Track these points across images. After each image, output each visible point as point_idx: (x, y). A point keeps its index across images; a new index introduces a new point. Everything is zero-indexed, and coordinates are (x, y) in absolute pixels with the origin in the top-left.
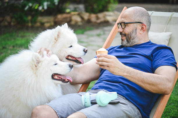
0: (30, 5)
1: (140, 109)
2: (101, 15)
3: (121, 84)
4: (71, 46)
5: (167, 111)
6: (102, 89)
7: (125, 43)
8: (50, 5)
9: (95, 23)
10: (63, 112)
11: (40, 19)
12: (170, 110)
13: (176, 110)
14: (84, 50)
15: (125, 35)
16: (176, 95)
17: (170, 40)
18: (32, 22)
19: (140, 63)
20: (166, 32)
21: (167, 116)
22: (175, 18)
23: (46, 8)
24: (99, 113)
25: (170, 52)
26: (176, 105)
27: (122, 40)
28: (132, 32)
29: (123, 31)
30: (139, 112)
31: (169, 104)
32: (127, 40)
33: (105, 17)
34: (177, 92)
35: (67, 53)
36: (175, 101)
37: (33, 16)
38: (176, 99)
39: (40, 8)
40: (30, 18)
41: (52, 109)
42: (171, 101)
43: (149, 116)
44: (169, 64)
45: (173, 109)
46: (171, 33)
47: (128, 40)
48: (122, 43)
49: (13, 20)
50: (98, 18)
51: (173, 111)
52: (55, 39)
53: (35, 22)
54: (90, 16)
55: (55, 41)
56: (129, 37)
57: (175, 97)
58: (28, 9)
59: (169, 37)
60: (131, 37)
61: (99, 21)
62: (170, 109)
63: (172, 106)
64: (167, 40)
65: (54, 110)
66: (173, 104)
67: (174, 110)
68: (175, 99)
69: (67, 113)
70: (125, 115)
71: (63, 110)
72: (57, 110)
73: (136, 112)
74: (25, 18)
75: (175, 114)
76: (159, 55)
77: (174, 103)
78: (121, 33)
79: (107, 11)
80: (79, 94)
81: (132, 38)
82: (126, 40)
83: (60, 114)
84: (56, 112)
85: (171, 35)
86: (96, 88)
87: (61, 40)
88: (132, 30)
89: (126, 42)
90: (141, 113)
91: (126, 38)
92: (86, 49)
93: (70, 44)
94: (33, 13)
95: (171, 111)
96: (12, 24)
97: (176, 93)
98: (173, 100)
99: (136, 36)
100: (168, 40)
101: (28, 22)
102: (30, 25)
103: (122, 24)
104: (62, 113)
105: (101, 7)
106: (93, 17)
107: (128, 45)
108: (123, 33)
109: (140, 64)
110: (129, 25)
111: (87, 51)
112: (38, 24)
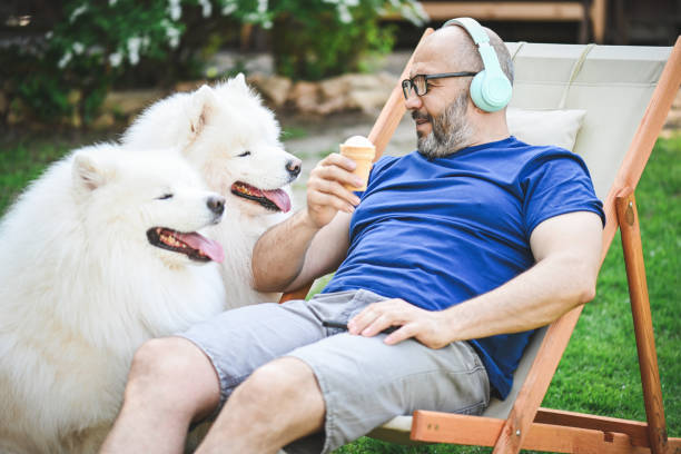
0: (79, 48)
1: (483, 350)
2: (332, 87)
3: (419, 270)
4: (247, 153)
5: (572, 387)
6: (357, 288)
7: (429, 143)
8: (149, 48)
9: (314, 113)
10: (233, 358)
11: (112, 99)
12: (583, 384)
13: (603, 385)
14: (288, 167)
15: (429, 118)
16: (601, 340)
17: (579, 134)
18: (82, 112)
19: (480, 201)
20: (566, 108)
21: (571, 404)
22: (595, 62)
23: (134, 58)
24: (351, 359)
25: (579, 169)
26: (601, 370)
27: (420, 134)
28: (453, 108)
29: (423, 104)
30: (480, 362)
31: (577, 368)
32: (436, 135)
33: (346, 93)
34: (604, 332)
35: (230, 174)
36: (600, 357)
37: (87, 92)
38: (601, 353)
39: (116, 60)
40: (75, 97)
41: (197, 350)
42: (585, 359)
43: (511, 379)
44: (579, 205)
45: (591, 382)
46: (583, 112)
47: (441, 133)
48: (419, 146)
49: (17, 103)
50: (321, 97)
51: (590, 388)
52: (193, 130)
53: (96, 113)
54: (292, 89)
55: (193, 135)
56: (444, 123)
57: (600, 346)
58: (69, 64)
59: (577, 126)
60: (448, 125)
61: (325, 108)
62: (582, 381)
63: (586, 374)
64: (570, 135)
65: (204, 353)
66: (592, 369)
67: (595, 384)
68: (596, 353)
69: (247, 364)
70: (434, 367)
71: (233, 353)
72: (213, 354)
73: (470, 361)
74: (59, 99)
75: (599, 397)
76: (546, 179)
77: (594, 365)
78: (415, 113)
79: (356, 70)
80: (284, 304)
81: (453, 125)
82: (431, 136)
83: (224, 366)
84: (208, 357)
85: (582, 119)
86: (337, 286)
87: (210, 132)
88: (450, 101)
89: (434, 142)
90: (484, 364)
91: (434, 129)
92: (296, 161)
93: (244, 145)
94: (87, 81)
95: (584, 388)
96: (12, 118)
97: (602, 335)
98: (591, 357)
99: (466, 120)
100: (574, 135)
101: (69, 113)
102: (76, 121)
103: (418, 84)
104: (229, 364)
105: (331, 59)
106: (305, 94)
107: (440, 150)
108: (423, 111)
109: (479, 205)
110: (442, 82)
111: (297, 168)
112: (107, 120)
